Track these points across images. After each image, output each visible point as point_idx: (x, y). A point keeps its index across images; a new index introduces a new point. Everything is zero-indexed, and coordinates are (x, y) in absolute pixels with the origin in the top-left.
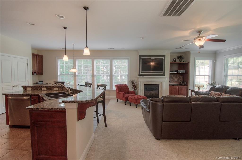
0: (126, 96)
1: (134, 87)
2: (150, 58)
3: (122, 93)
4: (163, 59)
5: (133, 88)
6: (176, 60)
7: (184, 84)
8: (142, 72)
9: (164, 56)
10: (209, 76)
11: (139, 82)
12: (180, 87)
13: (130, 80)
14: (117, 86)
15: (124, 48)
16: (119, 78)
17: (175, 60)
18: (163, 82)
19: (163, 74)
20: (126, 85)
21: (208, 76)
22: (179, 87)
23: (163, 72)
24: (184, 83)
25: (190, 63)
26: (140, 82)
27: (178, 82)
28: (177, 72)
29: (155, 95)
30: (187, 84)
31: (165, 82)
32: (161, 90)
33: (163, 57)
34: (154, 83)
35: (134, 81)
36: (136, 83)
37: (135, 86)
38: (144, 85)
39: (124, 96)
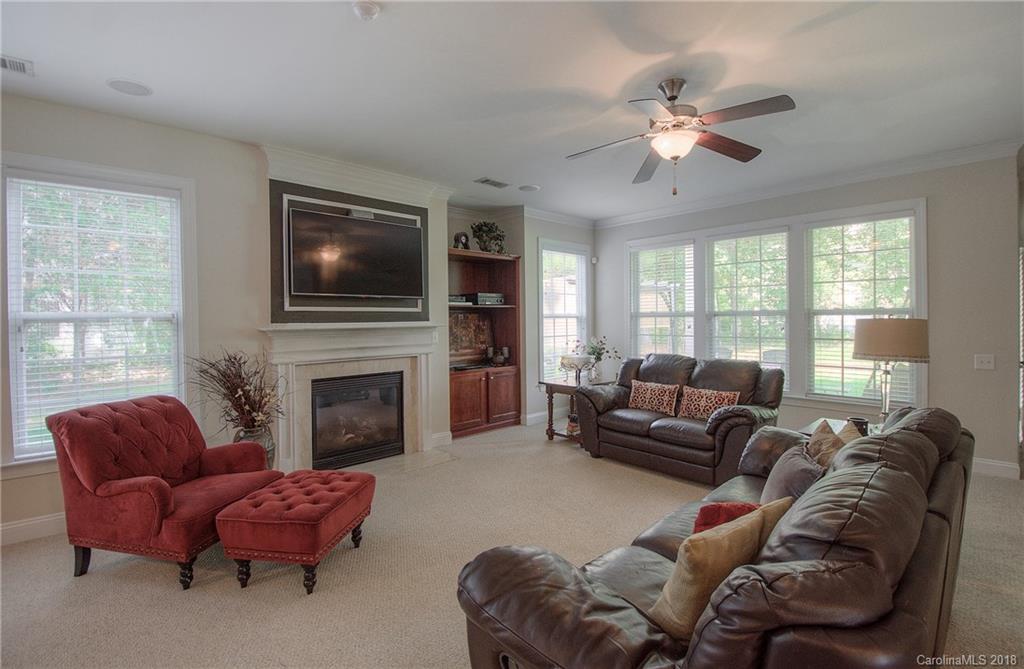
0: (186, 511)
1: (238, 406)
2: (348, 212)
3: (139, 488)
4: (419, 225)
5: (234, 413)
6: (470, 244)
7: (502, 357)
8: (294, 300)
9: (423, 212)
10: (577, 318)
11: (279, 368)
12: (494, 373)
13: (203, 361)
14: (72, 429)
15: (144, 91)
16: (64, 342)
17: (463, 239)
18: (423, 357)
19: (419, 309)
20: (163, 399)
21: (575, 320)
22: (487, 373)
23: (420, 302)
24: (502, 354)
25: (521, 260)
26: (287, 364)
27: (475, 348)
28: (476, 303)
29: (379, 437)
30: (514, 360)
31: (430, 356)
32: (414, 402)
33: (418, 218)
34: (377, 363)
35: (232, 360)
36: (255, 380)
37: (247, 398)
38: (314, 381)
39: (165, 514)
